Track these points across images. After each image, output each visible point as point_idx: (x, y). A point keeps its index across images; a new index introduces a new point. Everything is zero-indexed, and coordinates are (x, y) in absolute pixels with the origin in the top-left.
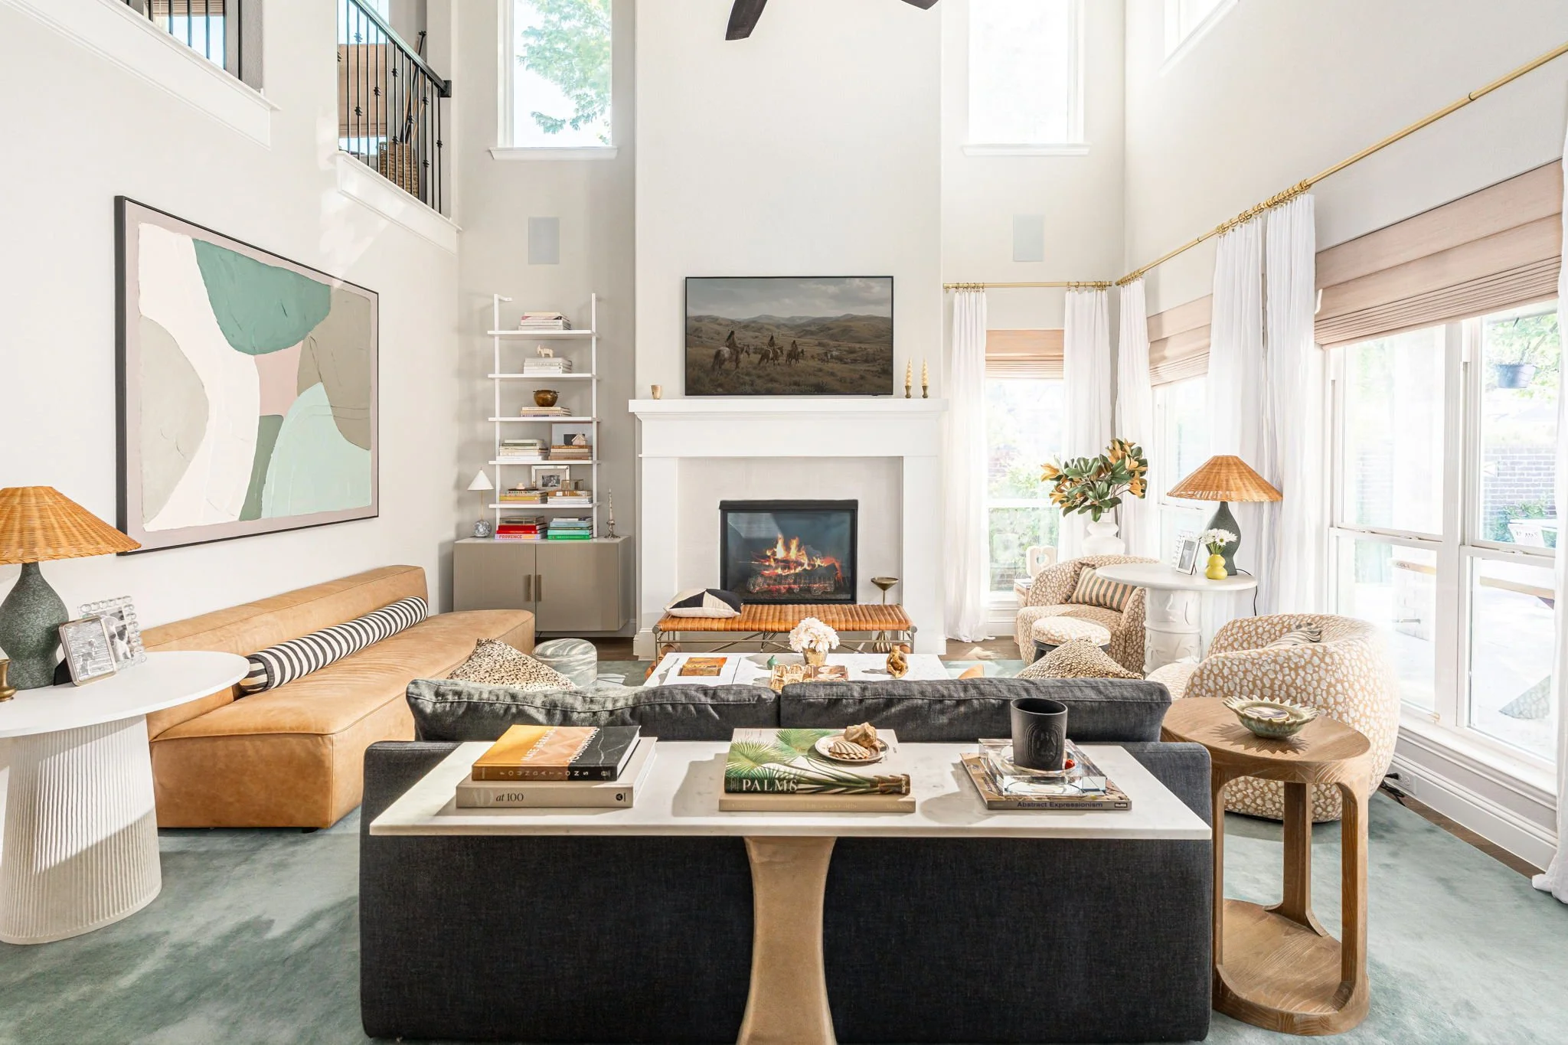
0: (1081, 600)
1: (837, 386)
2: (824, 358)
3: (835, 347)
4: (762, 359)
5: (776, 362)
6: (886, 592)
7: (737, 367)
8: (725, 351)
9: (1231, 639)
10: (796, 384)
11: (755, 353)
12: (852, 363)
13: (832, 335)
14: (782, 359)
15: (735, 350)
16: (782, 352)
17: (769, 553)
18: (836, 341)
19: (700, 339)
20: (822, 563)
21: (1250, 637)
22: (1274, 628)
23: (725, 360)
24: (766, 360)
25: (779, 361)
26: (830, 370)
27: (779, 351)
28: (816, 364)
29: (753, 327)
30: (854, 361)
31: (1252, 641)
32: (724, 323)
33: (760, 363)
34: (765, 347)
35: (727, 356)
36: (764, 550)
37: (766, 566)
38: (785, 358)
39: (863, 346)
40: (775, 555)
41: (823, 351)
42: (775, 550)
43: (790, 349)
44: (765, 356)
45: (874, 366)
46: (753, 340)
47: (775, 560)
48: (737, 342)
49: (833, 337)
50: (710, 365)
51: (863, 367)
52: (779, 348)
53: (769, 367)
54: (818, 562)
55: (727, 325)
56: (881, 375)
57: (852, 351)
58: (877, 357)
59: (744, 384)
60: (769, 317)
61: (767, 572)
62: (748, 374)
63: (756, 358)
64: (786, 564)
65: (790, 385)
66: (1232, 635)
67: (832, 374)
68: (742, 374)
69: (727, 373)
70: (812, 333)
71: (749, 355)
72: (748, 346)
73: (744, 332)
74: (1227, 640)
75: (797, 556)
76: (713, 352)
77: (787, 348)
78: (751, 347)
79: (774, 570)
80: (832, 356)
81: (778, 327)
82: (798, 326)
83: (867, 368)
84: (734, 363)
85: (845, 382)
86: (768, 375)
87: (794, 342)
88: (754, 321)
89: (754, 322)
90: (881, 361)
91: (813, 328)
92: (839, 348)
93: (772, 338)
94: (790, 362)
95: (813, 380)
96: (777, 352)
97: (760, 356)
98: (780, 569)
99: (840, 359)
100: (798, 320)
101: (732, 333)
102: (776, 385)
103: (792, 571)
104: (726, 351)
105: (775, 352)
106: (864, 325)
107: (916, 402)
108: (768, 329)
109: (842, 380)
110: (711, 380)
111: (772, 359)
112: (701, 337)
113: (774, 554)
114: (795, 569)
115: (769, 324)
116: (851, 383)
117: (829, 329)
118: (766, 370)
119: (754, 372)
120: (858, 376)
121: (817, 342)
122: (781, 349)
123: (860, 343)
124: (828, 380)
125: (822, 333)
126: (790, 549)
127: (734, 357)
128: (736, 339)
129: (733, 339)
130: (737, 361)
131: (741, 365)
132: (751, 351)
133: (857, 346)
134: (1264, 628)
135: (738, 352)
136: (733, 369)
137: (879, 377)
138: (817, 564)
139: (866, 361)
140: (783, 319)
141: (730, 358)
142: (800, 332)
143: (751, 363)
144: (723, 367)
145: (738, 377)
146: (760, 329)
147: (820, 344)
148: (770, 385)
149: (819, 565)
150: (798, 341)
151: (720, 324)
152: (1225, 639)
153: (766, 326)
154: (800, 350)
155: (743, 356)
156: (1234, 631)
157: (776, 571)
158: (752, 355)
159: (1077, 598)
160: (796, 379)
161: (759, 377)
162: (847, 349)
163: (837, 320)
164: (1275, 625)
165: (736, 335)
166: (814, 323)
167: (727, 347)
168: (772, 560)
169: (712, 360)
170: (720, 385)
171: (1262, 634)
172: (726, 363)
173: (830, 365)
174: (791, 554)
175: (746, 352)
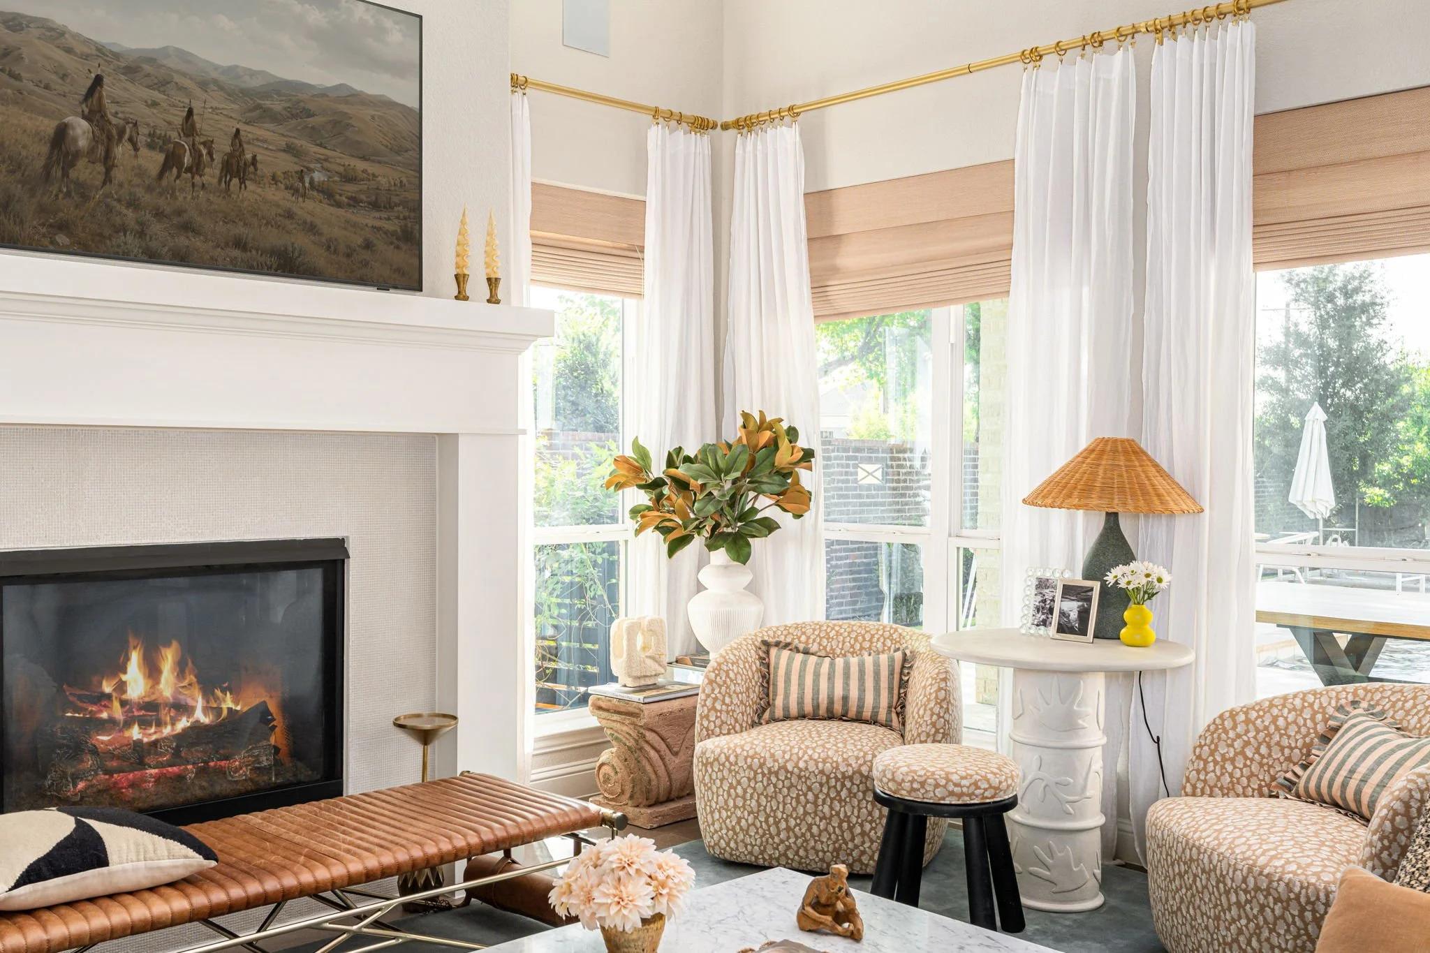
0: (794, 710)
1: (318, 257)
2: (297, 184)
3: (318, 161)
4: (166, 167)
5: (197, 178)
6: (429, 748)
7: (108, 179)
8: (79, 131)
9: (1238, 744)
10: (240, 244)
11: (151, 146)
12: (349, 205)
13: (313, 128)
14: (211, 174)
15: (102, 129)
16: (210, 154)
17: (107, 688)
18: (320, 145)
19: (17, 83)
20: (236, 702)
21: (1269, 735)
22: (1301, 715)
23: (77, 155)
24: (175, 170)
25: (206, 179)
26: (309, 219)
27: (204, 152)
28: (278, 196)
29: (148, 75)
30: (354, 202)
31: (1272, 743)
32: (79, 48)
33: (161, 175)
34: (174, 135)
35: (83, 143)
36: (95, 679)
37: (103, 722)
38: (217, 172)
39: (371, 168)
40: (125, 692)
41: (298, 168)
42: (124, 678)
43: (228, 149)
44: (172, 160)
45: (388, 219)
46: (147, 111)
47: (124, 703)
48: (110, 108)
49: (314, 134)
50: (39, 164)
51: (368, 219)
52: (204, 144)
53: (182, 190)
54: (228, 703)
55: (86, 57)
56: (401, 244)
57: (349, 178)
58: (395, 199)
59: (123, 229)
60: (182, 55)
61: (105, 738)
62: (133, 204)
63: (152, 160)
64: (149, 711)
65: (227, 244)
66: (1239, 736)
67: (312, 228)
68: (119, 201)
69: (83, 191)
70: (274, 118)
71: (136, 149)
72: (135, 124)
73: (129, 85)
74: (1232, 746)
75: (177, 692)
76: (48, 126)
77: (223, 146)
78: (144, 130)
79: (121, 731)
80: (311, 182)
81: (204, 85)
82: (245, 93)
83: (378, 223)
84: (100, 168)
85: (336, 252)
86: (179, 212)
87: (238, 130)
88: (150, 58)
89: (151, 60)
90: (400, 208)
91: (277, 106)
92: (326, 165)
93: (190, 112)
94: (228, 184)
95: (274, 239)
96: (201, 155)
97: (161, 158)
98: (136, 728)
99: (327, 193)
100: (247, 78)
101: (98, 81)
102: (197, 242)
103: (167, 731)
104: (81, 129)
105: (197, 155)
106: (373, 117)
107: (477, 309)
108: (181, 88)
109: (330, 246)
110: (42, 209)
111: (189, 170)
112: (17, 77)
113: (121, 687)
114: (173, 724)
115: (184, 75)
116: (348, 256)
117: (310, 115)
118: (173, 195)
119: (146, 198)
120: (360, 241)
121: (282, 142)
122: (208, 144)
123: (364, 158)
124: (302, 241)
125: (294, 122)
126: (159, 672)
127: (101, 150)
128: (106, 101)
129: (100, 98)
130: (108, 161)
131: (118, 175)
132: (142, 140)
133: (360, 165)
134: (1286, 718)
135: (110, 138)
136: (98, 183)
137: (398, 247)
138: (224, 706)
139: (375, 206)
140: (216, 67)
141: (92, 151)
142: (251, 110)
143: (141, 172)
144: (73, 174)
145: (110, 209)
146: (162, 84)
147: (289, 149)
148: (183, 241)
149: (230, 710)
150: (248, 131)
151: (69, 50)
152: (1228, 746)
153: (177, 78)
154: (249, 156)
155: (121, 151)
156: (1240, 729)
157: (127, 734)
158: (144, 151)
159: (786, 708)
160: (240, 230)
161: (159, 214)
162: (341, 169)
163: (323, 93)
164: (1302, 711)
165: (107, 89)
166: (279, 93)
167: (84, 117)
168: (116, 704)
169: (45, 149)
170: (63, 227)
171: (1286, 729)
172: (81, 163)
173: (309, 205)
174: (162, 686)
175: (130, 140)
